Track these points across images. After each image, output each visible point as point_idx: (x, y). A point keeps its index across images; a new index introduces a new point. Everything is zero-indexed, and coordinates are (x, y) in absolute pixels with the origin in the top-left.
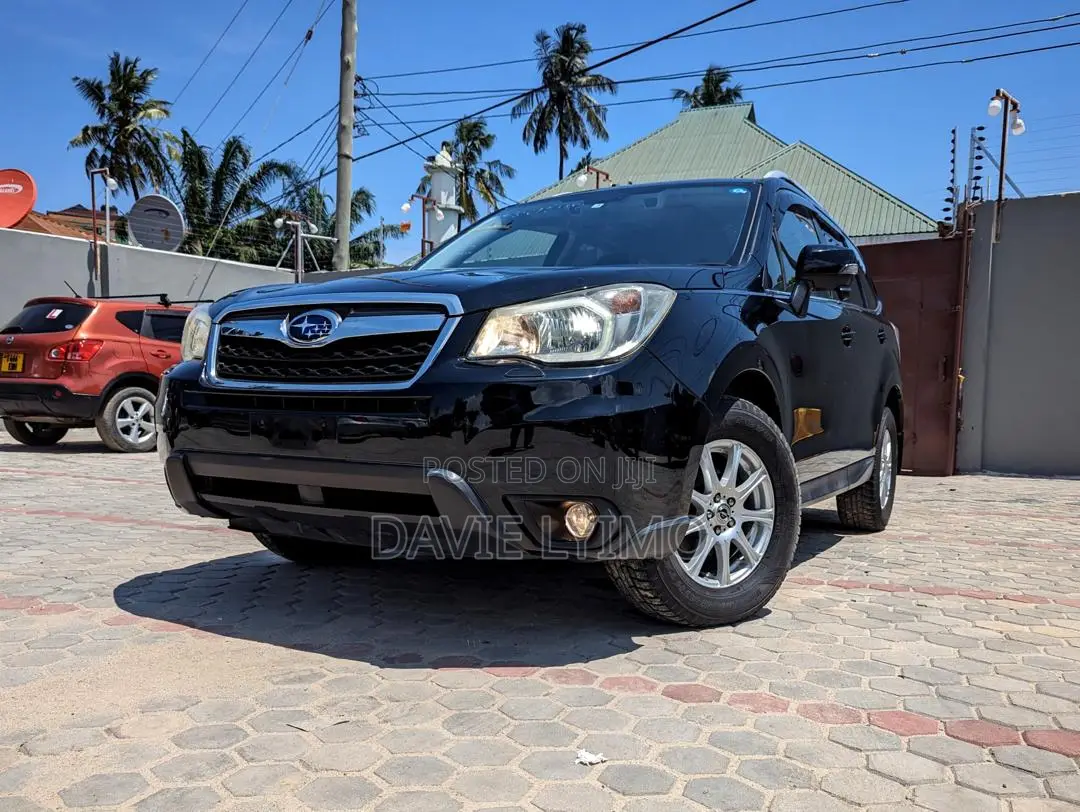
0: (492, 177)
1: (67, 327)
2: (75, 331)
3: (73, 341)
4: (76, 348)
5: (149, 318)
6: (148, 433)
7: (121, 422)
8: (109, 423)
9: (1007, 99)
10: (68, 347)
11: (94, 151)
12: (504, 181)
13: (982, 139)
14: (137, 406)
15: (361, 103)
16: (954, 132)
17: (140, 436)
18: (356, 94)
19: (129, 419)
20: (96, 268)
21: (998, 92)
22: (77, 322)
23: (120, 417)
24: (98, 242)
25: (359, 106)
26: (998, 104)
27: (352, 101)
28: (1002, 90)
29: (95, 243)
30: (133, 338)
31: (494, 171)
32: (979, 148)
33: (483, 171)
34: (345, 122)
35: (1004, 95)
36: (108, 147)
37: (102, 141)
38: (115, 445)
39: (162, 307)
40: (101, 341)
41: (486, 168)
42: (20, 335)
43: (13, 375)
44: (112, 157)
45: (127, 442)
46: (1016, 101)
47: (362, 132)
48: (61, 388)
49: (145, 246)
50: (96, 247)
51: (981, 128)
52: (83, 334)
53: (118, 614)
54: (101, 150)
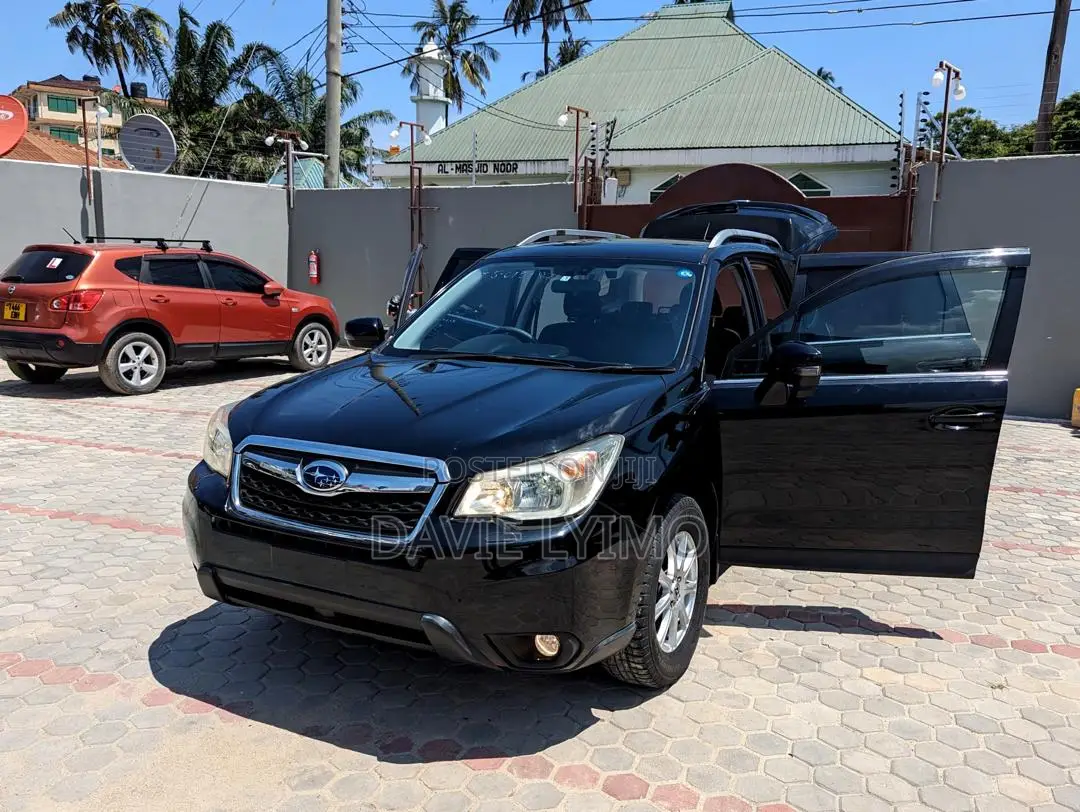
0: (476, 58)
1: (68, 277)
2: (76, 280)
3: (74, 292)
4: (77, 299)
5: (148, 263)
6: (149, 375)
7: (123, 367)
8: (112, 369)
9: (949, 69)
10: (70, 299)
11: (75, 29)
12: (489, 62)
13: (926, 103)
14: (138, 350)
15: (348, 19)
16: (901, 96)
17: (142, 378)
18: (343, 12)
19: (131, 364)
20: (90, 193)
21: (941, 64)
22: (78, 273)
23: (122, 362)
24: (91, 168)
25: (347, 22)
26: (941, 76)
27: (341, 18)
28: (945, 62)
29: (88, 169)
30: (131, 285)
31: (479, 53)
32: (924, 112)
33: (469, 53)
34: (333, 40)
35: (947, 66)
36: (90, 25)
37: (85, 19)
38: (119, 389)
39: (160, 251)
40: (102, 291)
41: (471, 49)
42: (21, 284)
43: (17, 323)
44: (96, 35)
45: (130, 385)
46: (958, 69)
47: (351, 49)
48: (64, 338)
49: (138, 167)
50: (88, 174)
51: (926, 93)
52: (83, 285)
53: (154, 687)
54: (82, 27)
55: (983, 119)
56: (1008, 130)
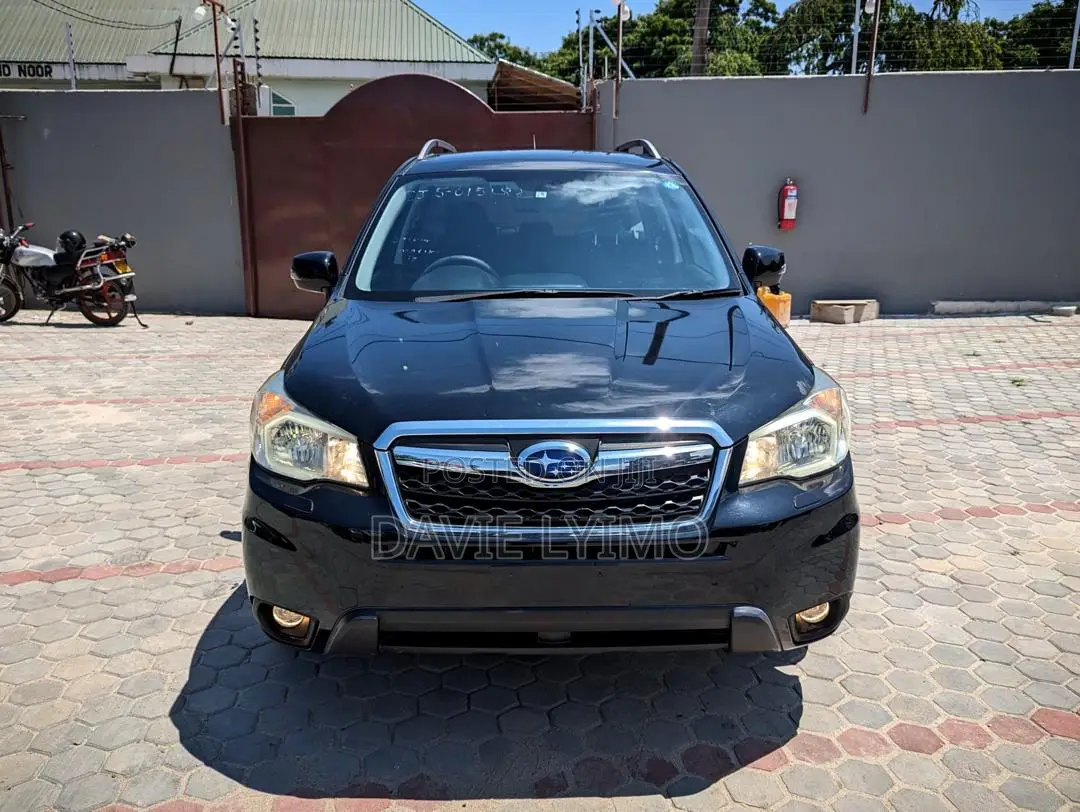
13: (598, 21)
16: (577, 12)
55: (512, 45)
56: (539, 57)
